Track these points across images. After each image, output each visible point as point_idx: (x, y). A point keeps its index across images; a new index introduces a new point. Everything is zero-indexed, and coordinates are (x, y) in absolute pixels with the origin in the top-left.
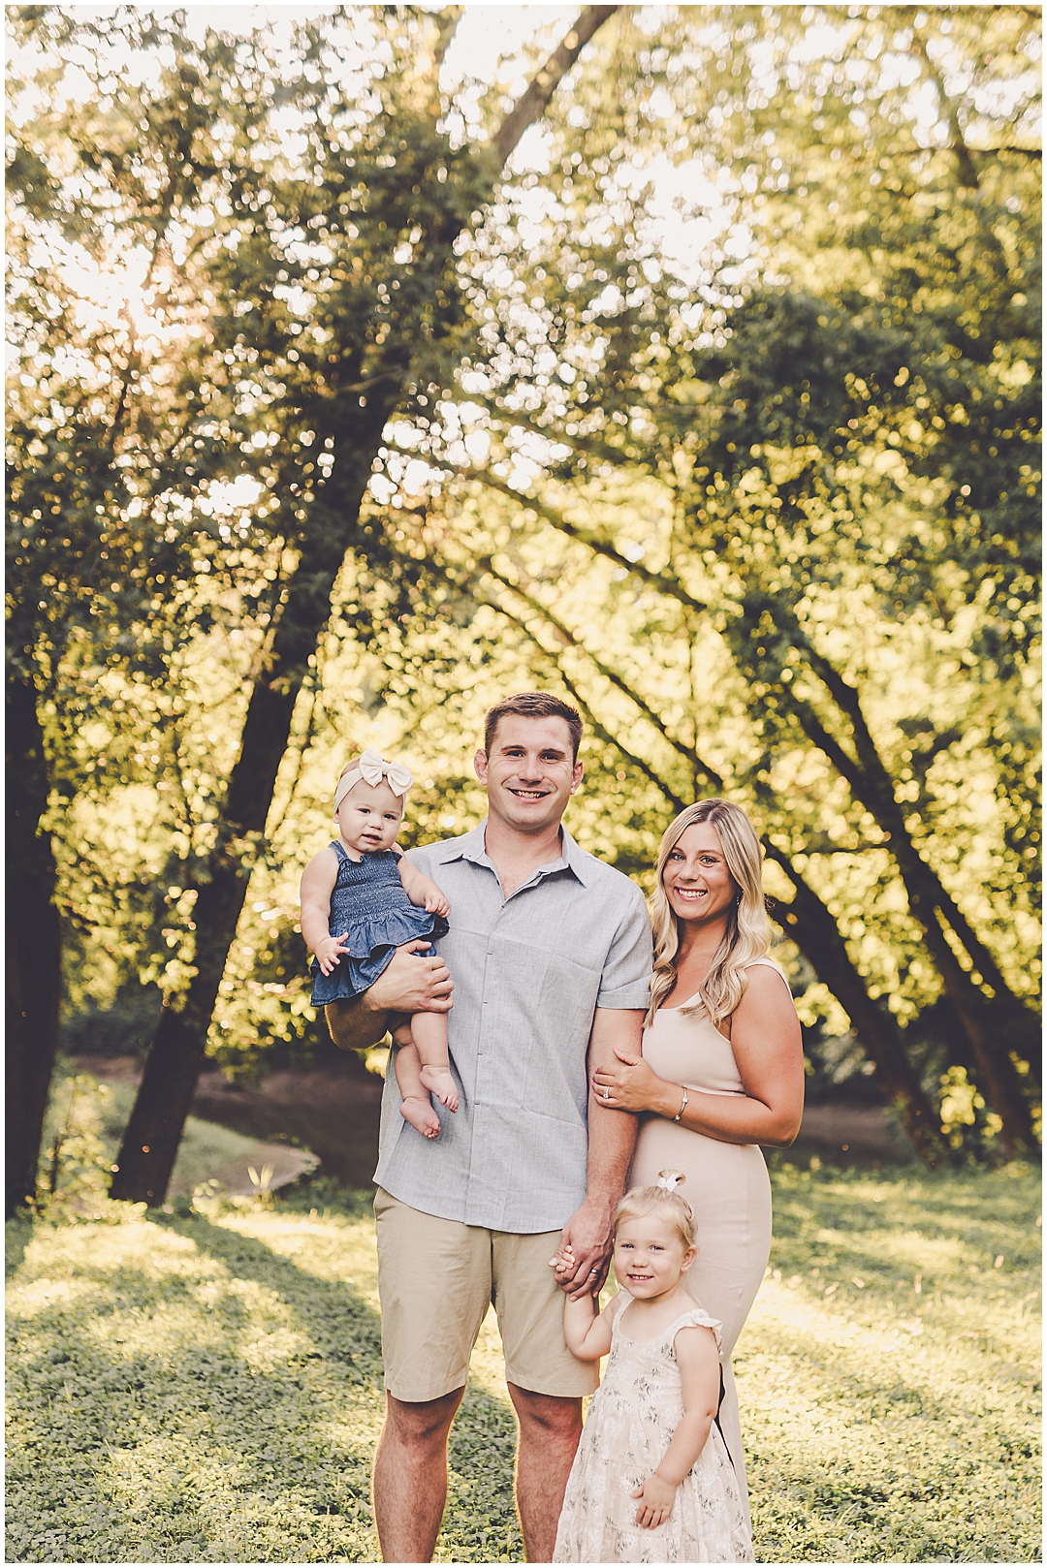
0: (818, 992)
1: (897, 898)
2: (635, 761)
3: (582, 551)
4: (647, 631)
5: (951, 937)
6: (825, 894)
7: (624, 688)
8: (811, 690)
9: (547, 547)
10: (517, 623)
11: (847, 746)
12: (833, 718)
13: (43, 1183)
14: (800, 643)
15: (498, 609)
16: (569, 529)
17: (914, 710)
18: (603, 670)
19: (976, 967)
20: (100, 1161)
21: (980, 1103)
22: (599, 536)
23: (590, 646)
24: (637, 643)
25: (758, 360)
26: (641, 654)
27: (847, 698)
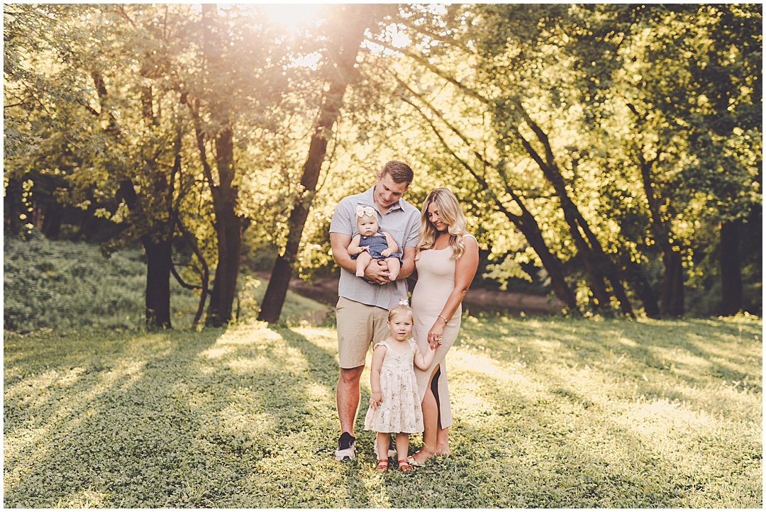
0: (530, 250)
1: (561, 214)
2: (461, 162)
3: (443, 81)
4: (466, 111)
5: (580, 229)
6: (534, 212)
7: (458, 133)
8: (530, 136)
9: (429, 79)
10: (417, 108)
11: (543, 156)
12: (538, 147)
13: (234, 315)
14: (526, 115)
15: (410, 103)
16: (438, 72)
17: (570, 142)
18: (450, 126)
19: (590, 241)
20: (254, 307)
21: (591, 294)
22: (448, 74)
23: (444, 117)
24: (464, 116)
25: (502, 12)
26: (465, 120)
27: (543, 138)
